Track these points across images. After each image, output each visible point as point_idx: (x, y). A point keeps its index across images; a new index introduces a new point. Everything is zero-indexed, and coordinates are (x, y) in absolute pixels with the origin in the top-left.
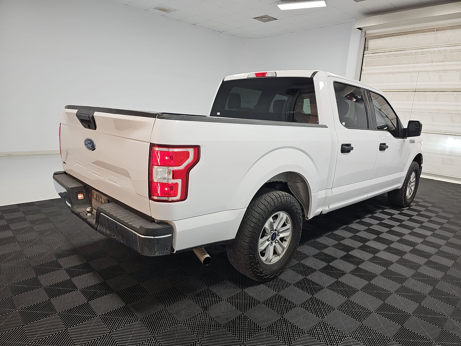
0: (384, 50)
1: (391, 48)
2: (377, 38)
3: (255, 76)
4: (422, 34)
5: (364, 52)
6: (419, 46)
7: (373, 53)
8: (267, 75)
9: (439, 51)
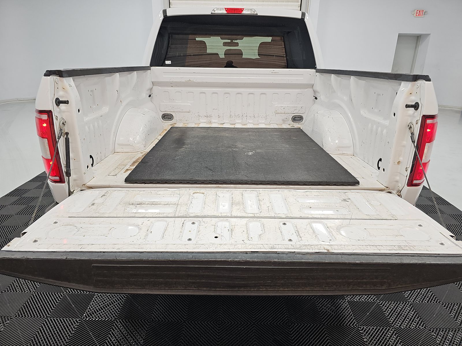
3: (226, 12)
8: (245, 12)
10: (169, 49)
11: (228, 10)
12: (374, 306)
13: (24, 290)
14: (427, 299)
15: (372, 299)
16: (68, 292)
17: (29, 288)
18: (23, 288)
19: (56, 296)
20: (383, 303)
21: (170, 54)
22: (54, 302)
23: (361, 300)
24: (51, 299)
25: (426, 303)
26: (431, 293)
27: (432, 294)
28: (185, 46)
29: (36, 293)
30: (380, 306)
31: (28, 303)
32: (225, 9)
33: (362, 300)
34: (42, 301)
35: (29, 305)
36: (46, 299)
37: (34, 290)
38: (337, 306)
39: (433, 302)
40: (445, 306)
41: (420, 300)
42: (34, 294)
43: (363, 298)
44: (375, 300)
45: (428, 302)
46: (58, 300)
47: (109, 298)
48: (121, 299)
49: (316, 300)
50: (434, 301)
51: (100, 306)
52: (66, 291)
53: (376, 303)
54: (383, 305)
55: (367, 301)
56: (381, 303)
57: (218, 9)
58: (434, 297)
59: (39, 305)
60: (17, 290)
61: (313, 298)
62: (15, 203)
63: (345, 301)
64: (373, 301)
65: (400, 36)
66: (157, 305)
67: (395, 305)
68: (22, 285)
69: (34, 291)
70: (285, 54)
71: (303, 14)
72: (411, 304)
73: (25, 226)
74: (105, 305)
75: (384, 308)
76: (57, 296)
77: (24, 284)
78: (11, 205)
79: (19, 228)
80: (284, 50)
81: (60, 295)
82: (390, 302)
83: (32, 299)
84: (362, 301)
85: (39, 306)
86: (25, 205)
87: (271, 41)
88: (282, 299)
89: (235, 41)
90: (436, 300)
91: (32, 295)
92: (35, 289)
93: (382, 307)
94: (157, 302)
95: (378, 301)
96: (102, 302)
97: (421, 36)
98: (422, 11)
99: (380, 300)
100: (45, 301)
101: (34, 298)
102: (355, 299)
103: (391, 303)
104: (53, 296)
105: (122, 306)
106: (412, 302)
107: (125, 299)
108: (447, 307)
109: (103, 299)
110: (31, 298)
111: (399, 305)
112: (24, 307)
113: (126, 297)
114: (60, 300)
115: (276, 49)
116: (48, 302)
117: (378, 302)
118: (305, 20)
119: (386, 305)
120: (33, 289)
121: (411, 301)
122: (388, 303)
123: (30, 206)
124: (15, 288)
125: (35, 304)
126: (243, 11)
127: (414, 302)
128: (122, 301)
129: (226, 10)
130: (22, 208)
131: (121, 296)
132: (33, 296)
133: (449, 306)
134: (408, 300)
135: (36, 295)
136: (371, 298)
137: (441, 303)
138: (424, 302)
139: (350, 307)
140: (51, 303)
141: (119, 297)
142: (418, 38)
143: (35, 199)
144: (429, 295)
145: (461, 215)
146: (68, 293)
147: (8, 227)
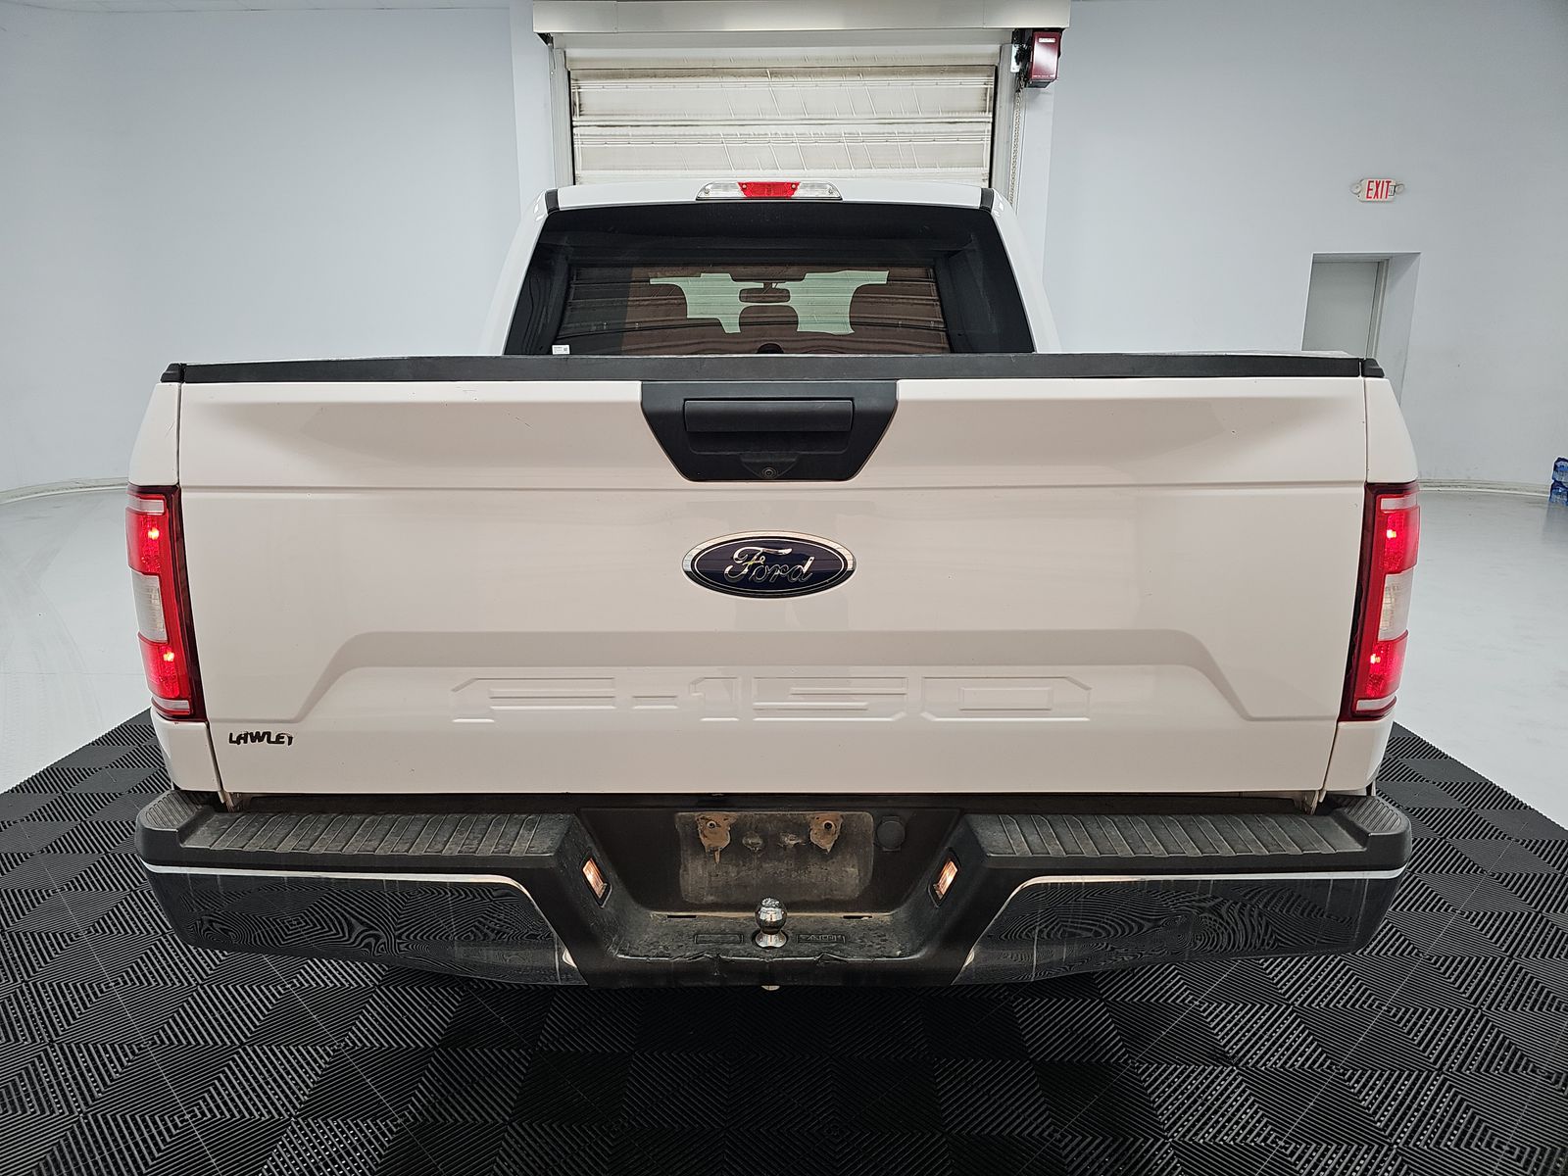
0: (635, 118)
1: (655, 115)
2: (607, 77)
3: (741, 195)
4: (734, 79)
5: (572, 121)
6: (733, 117)
7: (603, 126)
8: (800, 193)
9: (786, 134)
10: (568, 313)
11: (746, 187)
12: (1265, 1160)
13: (50, 1106)
14: (1454, 1135)
15: (1259, 1135)
16: (197, 1112)
17: (66, 1101)
18: (48, 1101)
19: (157, 1128)
20: (1297, 1149)
21: (570, 328)
22: (148, 1148)
23: (1222, 1140)
24: (138, 1139)
25: (1452, 1147)
26: (1470, 1114)
27: (1473, 1117)
28: (618, 301)
29: (89, 1115)
30: (1289, 1159)
31: (60, 1150)
32: (741, 184)
33: (1224, 1141)
34: (107, 1144)
35: (63, 1157)
36: (123, 1137)
37: (83, 1107)
38: (1137, 1162)
39: (1477, 1146)
40: (1519, 1159)
41: (1430, 1138)
42: (82, 1120)
43: (1227, 1134)
44: (1270, 1140)
45: (1457, 1145)
46: (164, 1141)
47: (336, 1136)
48: (377, 1139)
49: (1060, 1141)
50: (1481, 1140)
51: (304, 1161)
52: (193, 1111)
53: (1274, 1149)
54: (1299, 1158)
55: (1241, 1142)
56: (1291, 1148)
57: (717, 186)
58: (1478, 1126)
59: (98, 1157)
60: (27, 1106)
61: (1050, 1135)
62: (41, 813)
63: (1164, 1144)
64: (1263, 1144)
65: (1320, 263)
66: (503, 1160)
67: (1343, 1157)
68: (43, 1090)
69: (85, 1110)
70: (942, 320)
71: (987, 196)
72: (1397, 1152)
73: (70, 889)
74: (322, 1159)
75: (1302, 1168)
76: (162, 1128)
77: (51, 1086)
78: (28, 820)
79: (49, 895)
80: (938, 308)
81: (170, 1124)
82: (1325, 1145)
83: (75, 1137)
84: (1225, 1143)
85: (96, 1163)
86: (76, 820)
87: (888, 280)
88: (941, 1137)
89: (780, 286)
90: (1487, 1138)
91: (75, 1125)
92: (86, 1104)
93: (1296, 1165)
94: (504, 1150)
95: (1281, 1143)
96: (314, 1147)
97: (1388, 260)
98: (1386, 184)
99: (1288, 1137)
100: (118, 1146)
101: (82, 1133)
102: (1199, 1137)
103: (1327, 1150)
104: (147, 1127)
105: (382, 1164)
106: (1400, 1145)
107: (391, 1138)
108: (1528, 1162)
109: (317, 1137)
110: (73, 1132)
111: (1354, 1155)
112: (46, 1164)
113: (395, 1130)
114: (168, 1140)
115: (909, 306)
116: (128, 1148)
117: (1281, 1147)
118: (994, 213)
119: (1311, 1155)
120: (81, 1102)
121: (1399, 1141)
122: (1316, 1150)
123: (91, 822)
124: (20, 1099)
125: (82, 1156)
126: (795, 189)
127: (1411, 1145)
128: (382, 1145)
129: (743, 190)
130: (63, 832)
131: (379, 1129)
132: (80, 1127)
133: (1534, 1160)
134: (1386, 1137)
135: (88, 1124)
136: (1255, 1133)
137: (1505, 1148)
138: (1446, 1145)
139: (1182, 1164)
140: (140, 1152)
141: (373, 1133)
142: (1380, 268)
143: (109, 801)
144: (1462, 1121)
145: (1563, 842)
146: (200, 1116)
147: (14, 893)
